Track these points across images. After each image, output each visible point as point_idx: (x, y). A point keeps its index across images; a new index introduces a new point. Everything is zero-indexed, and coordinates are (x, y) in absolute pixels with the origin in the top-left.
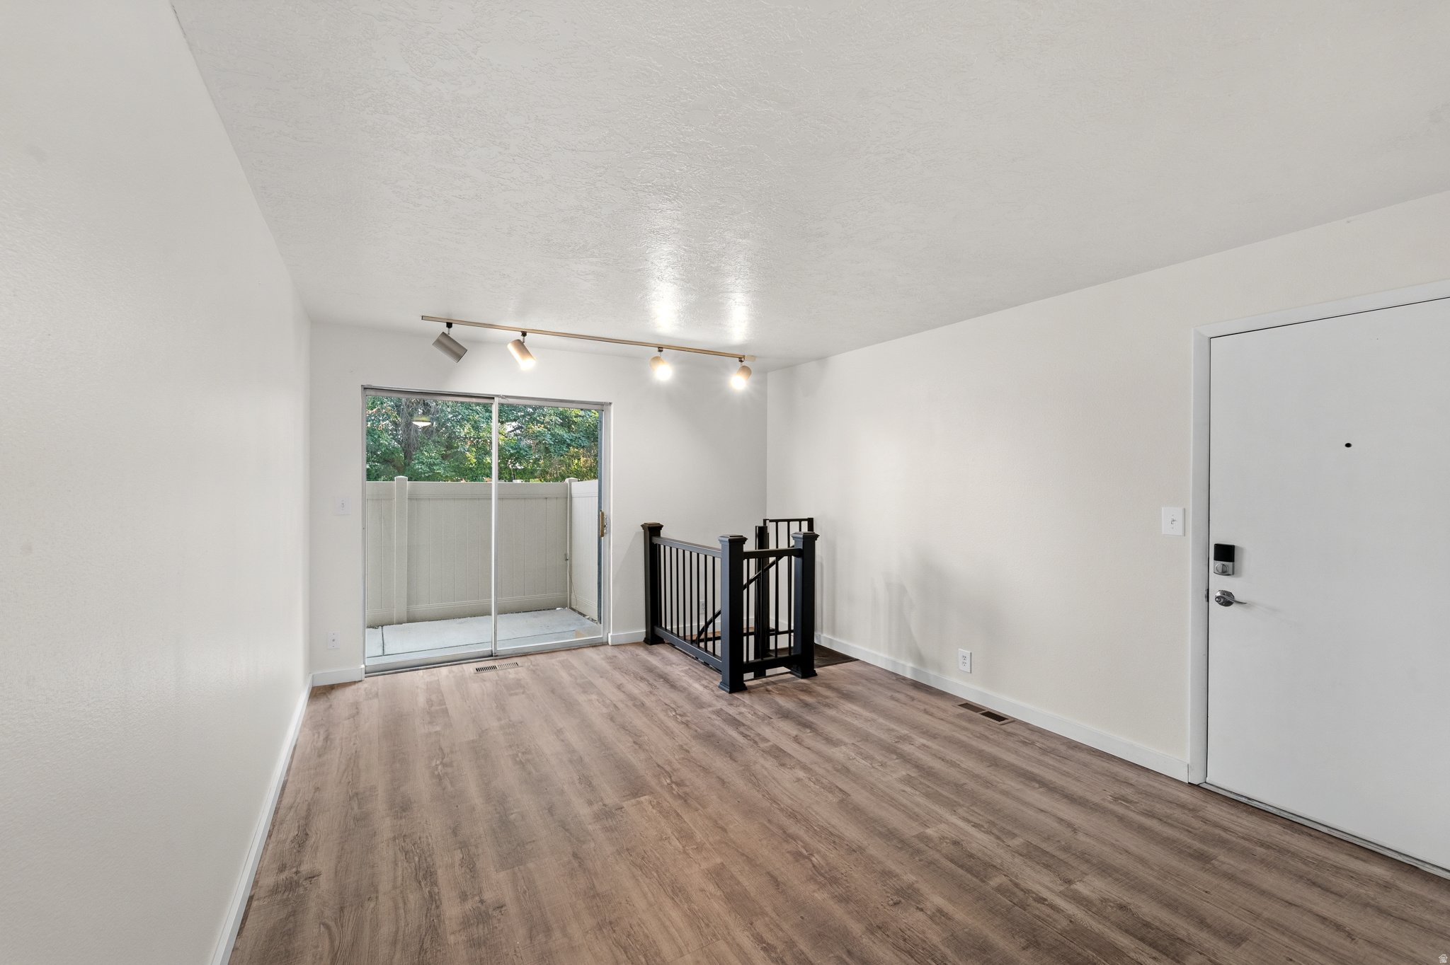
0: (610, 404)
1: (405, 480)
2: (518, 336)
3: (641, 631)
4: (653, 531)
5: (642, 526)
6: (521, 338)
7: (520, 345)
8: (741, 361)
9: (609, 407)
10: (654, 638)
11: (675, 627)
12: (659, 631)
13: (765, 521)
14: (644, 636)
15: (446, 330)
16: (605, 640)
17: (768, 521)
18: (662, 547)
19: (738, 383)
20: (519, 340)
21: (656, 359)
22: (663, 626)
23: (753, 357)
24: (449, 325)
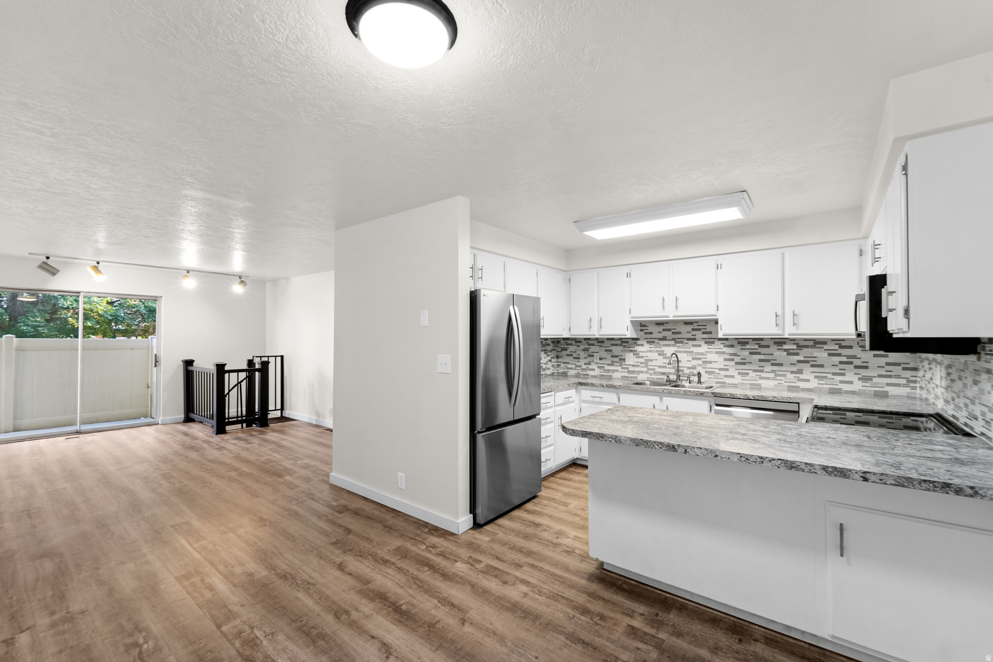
0: (161, 297)
1: (13, 337)
2: (95, 264)
3: (182, 416)
4: (189, 363)
5: (182, 361)
6: (96, 265)
7: (96, 268)
8: (240, 278)
9: (160, 298)
10: (188, 420)
11: (203, 414)
12: (192, 415)
13: (253, 357)
14: (183, 419)
15: (45, 260)
16: (157, 422)
17: (255, 357)
18: (195, 372)
19: (238, 289)
20: (95, 266)
21: (185, 276)
22: (195, 413)
23: (247, 277)
24: (48, 258)
